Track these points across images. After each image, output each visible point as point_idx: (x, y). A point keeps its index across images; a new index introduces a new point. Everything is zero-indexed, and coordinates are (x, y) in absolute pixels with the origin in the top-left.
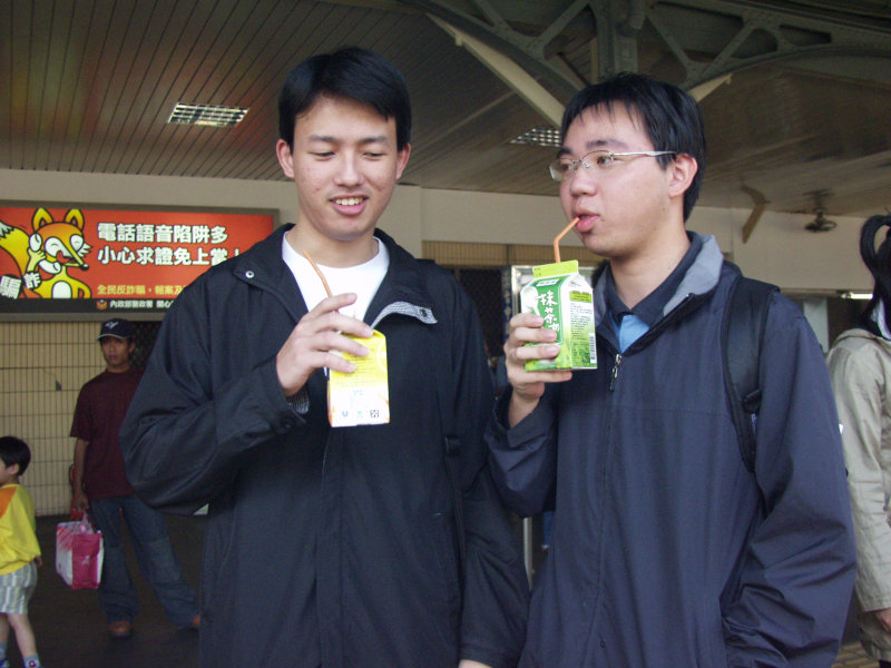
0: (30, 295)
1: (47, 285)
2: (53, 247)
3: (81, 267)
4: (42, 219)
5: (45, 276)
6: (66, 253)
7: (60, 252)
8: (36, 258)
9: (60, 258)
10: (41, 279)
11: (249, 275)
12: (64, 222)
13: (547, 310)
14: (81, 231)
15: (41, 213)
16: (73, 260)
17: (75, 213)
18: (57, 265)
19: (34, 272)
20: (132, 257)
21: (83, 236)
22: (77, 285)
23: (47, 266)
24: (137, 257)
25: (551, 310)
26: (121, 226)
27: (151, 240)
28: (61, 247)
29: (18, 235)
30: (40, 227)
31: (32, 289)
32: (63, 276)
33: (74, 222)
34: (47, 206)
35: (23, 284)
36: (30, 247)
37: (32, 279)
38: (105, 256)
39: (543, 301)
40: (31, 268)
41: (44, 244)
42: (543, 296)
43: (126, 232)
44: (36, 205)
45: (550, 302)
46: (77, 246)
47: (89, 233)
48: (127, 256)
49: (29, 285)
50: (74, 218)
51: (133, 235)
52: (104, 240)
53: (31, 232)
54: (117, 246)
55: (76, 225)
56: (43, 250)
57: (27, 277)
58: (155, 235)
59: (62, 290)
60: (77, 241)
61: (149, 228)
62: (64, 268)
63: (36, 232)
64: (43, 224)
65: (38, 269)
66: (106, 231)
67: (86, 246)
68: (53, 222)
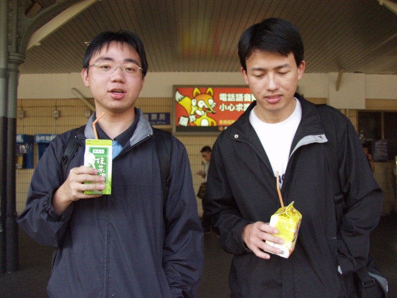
0: (192, 125)
1: (198, 120)
2: (201, 104)
3: (213, 113)
4: (197, 93)
5: (198, 116)
6: (206, 107)
7: (204, 107)
8: (194, 109)
9: (204, 109)
10: (197, 118)
11: (236, 136)
12: (205, 93)
13: (100, 166)
14: (213, 97)
15: (196, 90)
16: (209, 109)
17: (210, 90)
18: (203, 112)
19: (194, 115)
20: (234, 108)
21: (213, 99)
22: (211, 120)
23: (199, 113)
24: (236, 108)
25: (102, 167)
26: (229, 95)
27: (242, 100)
28: (204, 104)
29: (187, 99)
30: (196, 96)
31: (193, 122)
32: (205, 116)
33: (209, 93)
34: (199, 87)
35: (189, 120)
36: (191, 105)
37: (192, 118)
38: (223, 108)
39: (98, 162)
40: (192, 113)
41: (197, 103)
42: (98, 159)
43: (231, 97)
44: (194, 87)
45: (102, 163)
46: (211, 103)
47: (216, 98)
48: (232, 107)
49: (191, 121)
50: (210, 92)
51: (234, 99)
52: (222, 101)
53: (192, 98)
54: (227, 103)
55: (210, 95)
56: (197, 105)
57: (191, 117)
58: (244, 99)
59: (205, 122)
60: (211, 101)
61: (241, 95)
62: (206, 113)
63: (194, 98)
64: (197, 94)
65: (195, 114)
66: (223, 97)
67: (215, 104)
68: (201, 94)
